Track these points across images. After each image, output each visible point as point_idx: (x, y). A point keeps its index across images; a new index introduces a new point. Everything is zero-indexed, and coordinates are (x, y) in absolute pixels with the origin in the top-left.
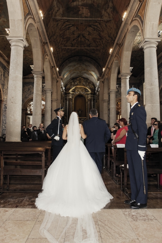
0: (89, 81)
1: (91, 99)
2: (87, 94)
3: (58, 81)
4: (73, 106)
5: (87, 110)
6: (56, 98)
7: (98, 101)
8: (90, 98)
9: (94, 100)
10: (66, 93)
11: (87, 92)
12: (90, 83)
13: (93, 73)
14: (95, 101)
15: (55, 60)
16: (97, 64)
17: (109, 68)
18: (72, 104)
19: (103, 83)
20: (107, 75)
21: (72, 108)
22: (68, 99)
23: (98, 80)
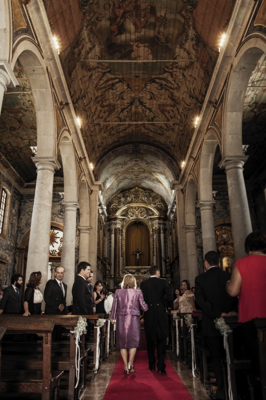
0: (153, 195)
1: (159, 229)
2: (151, 219)
3: (92, 191)
4: (124, 243)
5: (151, 251)
6: (88, 225)
7: (174, 231)
8: (156, 226)
9: (165, 230)
10: (111, 219)
11: (150, 215)
12: (157, 198)
13: (161, 178)
14: (167, 232)
15: (86, 148)
16: (169, 157)
17: (194, 159)
18: (122, 239)
19: (183, 193)
20: (190, 174)
21: (122, 248)
22: (113, 229)
23: (172, 188)
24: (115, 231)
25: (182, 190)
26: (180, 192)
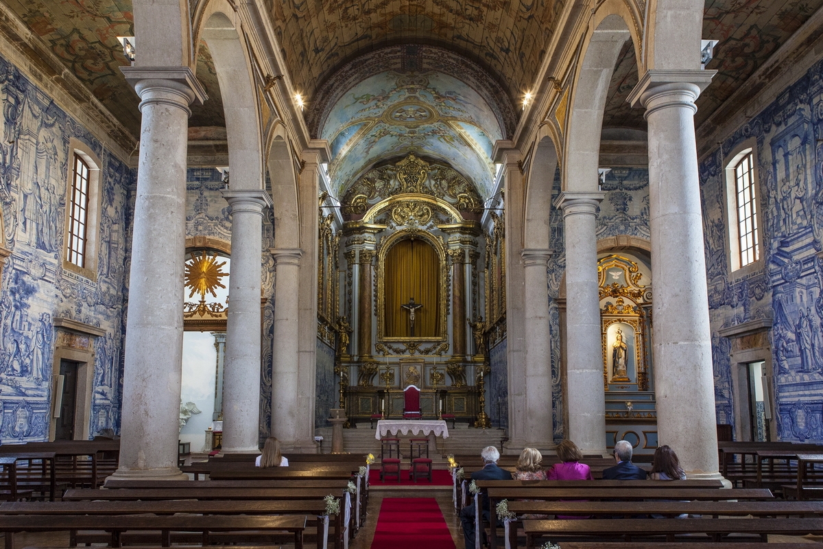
0: (451, 174)
1: (462, 254)
2: (443, 230)
3: (303, 164)
4: (381, 285)
5: (443, 303)
6: (296, 246)
7: (495, 260)
8: (455, 247)
9: (475, 257)
10: (350, 230)
11: (442, 222)
12: (459, 183)
13: (470, 133)
14: (479, 261)
16: (491, 81)
17: (558, 84)
18: (376, 277)
19: (522, 173)
20: (543, 123)
21: (376, 296)
22: (357, 253)
23: (497, 159)
24: (360, 258)
25: (520, 165)
26: (516, 168)
